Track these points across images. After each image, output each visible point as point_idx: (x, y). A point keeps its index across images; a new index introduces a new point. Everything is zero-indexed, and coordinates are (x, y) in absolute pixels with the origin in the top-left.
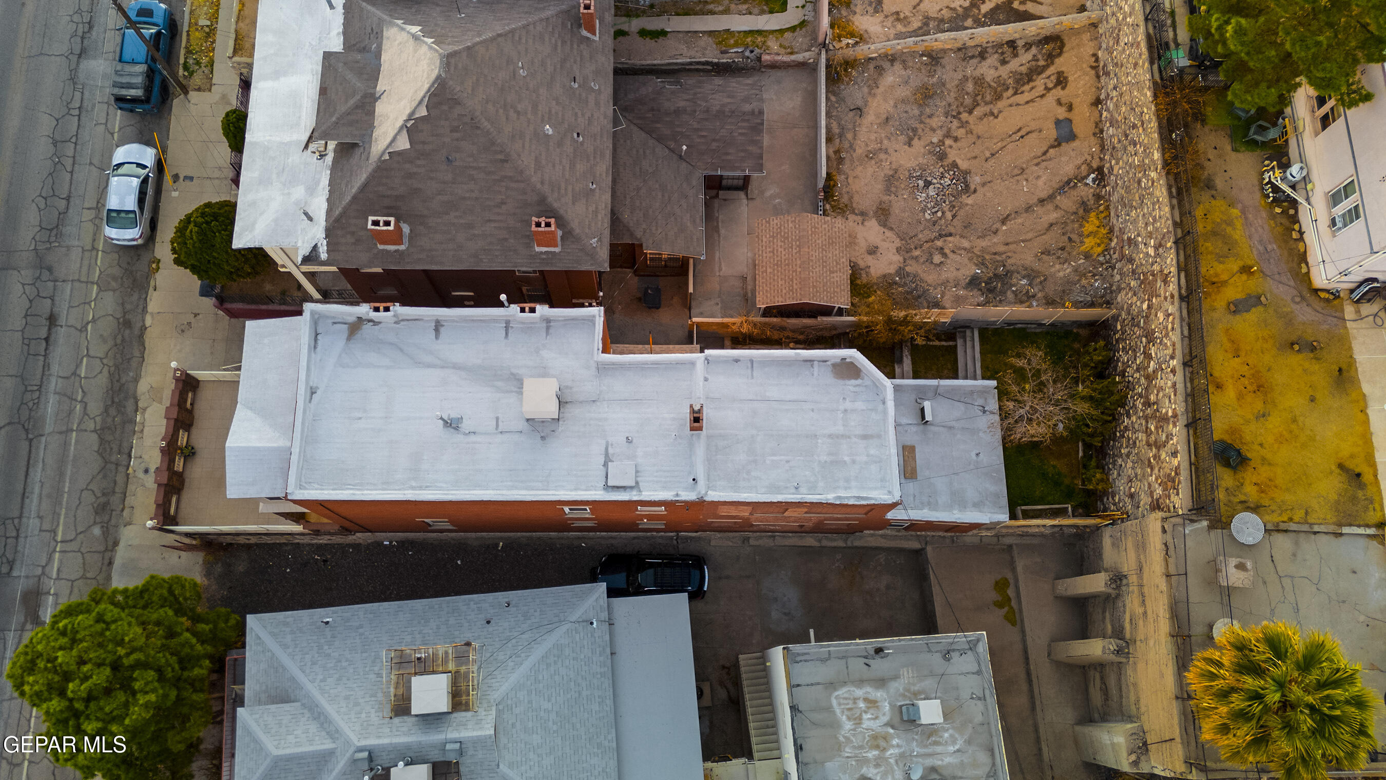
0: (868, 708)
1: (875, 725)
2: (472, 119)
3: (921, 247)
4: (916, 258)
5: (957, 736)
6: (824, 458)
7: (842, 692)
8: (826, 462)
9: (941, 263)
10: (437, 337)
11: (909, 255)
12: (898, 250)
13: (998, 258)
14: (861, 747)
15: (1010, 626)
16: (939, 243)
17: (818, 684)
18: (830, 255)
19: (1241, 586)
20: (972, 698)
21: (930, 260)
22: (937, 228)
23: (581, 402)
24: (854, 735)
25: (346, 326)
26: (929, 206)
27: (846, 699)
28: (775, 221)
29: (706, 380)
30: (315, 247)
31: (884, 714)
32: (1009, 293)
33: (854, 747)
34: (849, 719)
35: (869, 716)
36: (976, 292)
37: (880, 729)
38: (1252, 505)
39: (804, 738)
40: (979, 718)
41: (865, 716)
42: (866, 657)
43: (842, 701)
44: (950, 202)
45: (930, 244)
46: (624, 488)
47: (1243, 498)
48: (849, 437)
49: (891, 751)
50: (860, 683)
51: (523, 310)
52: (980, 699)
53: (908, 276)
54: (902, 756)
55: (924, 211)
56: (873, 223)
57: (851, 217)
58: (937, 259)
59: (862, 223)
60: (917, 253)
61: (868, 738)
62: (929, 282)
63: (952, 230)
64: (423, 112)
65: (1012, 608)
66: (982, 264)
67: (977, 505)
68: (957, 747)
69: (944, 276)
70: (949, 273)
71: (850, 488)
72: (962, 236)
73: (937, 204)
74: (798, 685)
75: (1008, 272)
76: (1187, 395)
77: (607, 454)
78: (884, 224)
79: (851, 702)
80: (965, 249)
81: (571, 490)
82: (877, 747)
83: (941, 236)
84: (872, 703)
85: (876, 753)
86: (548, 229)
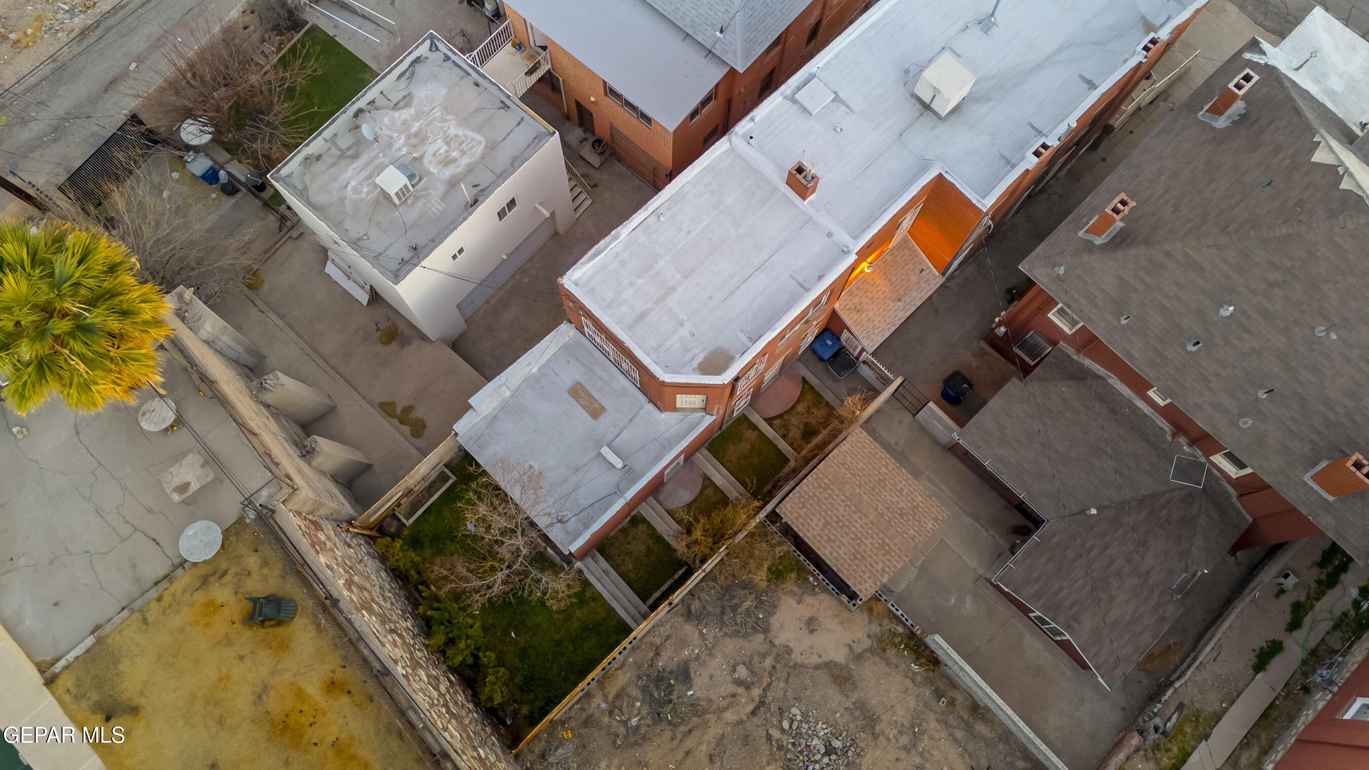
0: (448, 156)
1: (431, 149)
2: (1300, 221)
3: (771, 675)
4: (763, 656)
5: (356, 196)
6: (661, 264)
7: (479, 150)
8: (656, 262)
9: (734, 671)
10: (1081, 76)
11: (774, 653)
12: (789, 651)
13: (683, 728)
14: (429, 124)
15: (384, 400)
16: (756, 692)
17: (504, 139)
18: (844, 541)
19: (172, 469)
20: (366, 235)
21: (749, 665)
22: (774, 709)
23: (910, 125)
24: (442, 128)
25: (1158, 25)
26: (805, 726)
27: (472, 148)
28: (930, 525)
29: (830, 235)
30: (1264, 53)
31: (430, 162)
32: (640, 696)
33: (435, 120)
34: (457, 136)
35: (442, 151)
36: (673, 666)
37: (425, 148)
38: (212, 579)
39: (481, 93)
40: (347, 224)
41: (445, 148)
42: (482, 190)
43: (474, 143)
44: (788, 750)
45: (765, 684)
46: (799, 89)
47: (228, 578)
48: (656, 303)
49: (402, 141)
50: (470, 169)
51: (1044, 146)
52: (359, 239)
53: (753, 628)
54: (390, 145)
55: (805, 715)
56: (840, 656)
57: (867, 643)
58: (742, 672)
59: (849, 646)
60: (768, 662)
61: (429, 134)
62: (727, 639)
63: (756, 720)
64: (1345, 185)
65: (394, 417)
66: (694, 705)
67: (493, 420)
68: (349, 188)
69: (719, 659)
70: (717, 665)
71: (614, 258)
72: (740, 722)
73: (799, 735)
74: (519, 124)
75: (661, 720)
76: (361, 638)
77: (843, 102)
78: (829, 666)
79: (466, 149)
80: (725, 709)
81: (840, 51)
82: (416, 135)
83: (762, 703)
84: (447, 162)
85: (413, 130)
86: (1112, 206)
